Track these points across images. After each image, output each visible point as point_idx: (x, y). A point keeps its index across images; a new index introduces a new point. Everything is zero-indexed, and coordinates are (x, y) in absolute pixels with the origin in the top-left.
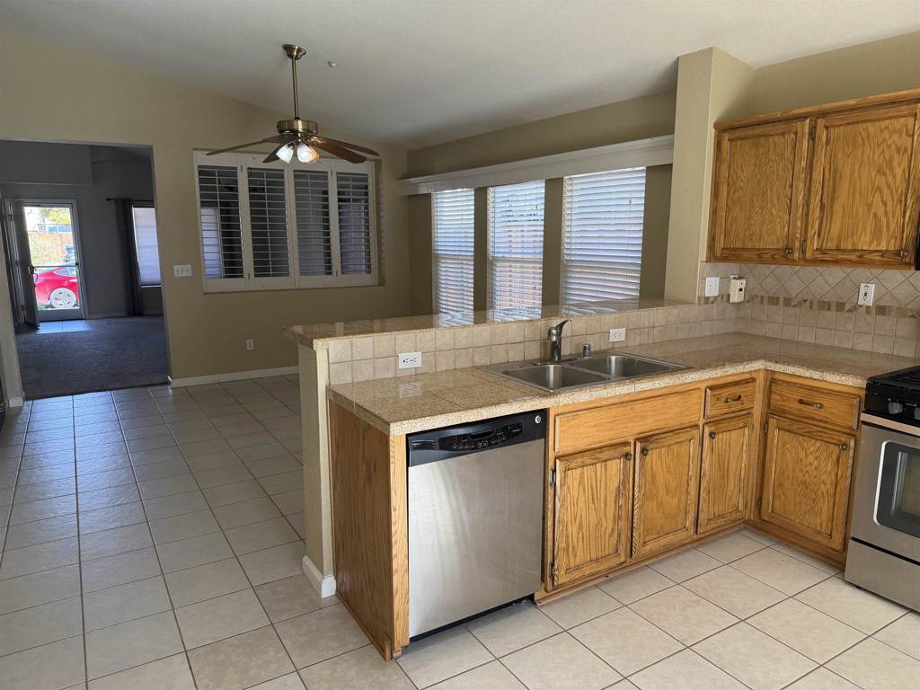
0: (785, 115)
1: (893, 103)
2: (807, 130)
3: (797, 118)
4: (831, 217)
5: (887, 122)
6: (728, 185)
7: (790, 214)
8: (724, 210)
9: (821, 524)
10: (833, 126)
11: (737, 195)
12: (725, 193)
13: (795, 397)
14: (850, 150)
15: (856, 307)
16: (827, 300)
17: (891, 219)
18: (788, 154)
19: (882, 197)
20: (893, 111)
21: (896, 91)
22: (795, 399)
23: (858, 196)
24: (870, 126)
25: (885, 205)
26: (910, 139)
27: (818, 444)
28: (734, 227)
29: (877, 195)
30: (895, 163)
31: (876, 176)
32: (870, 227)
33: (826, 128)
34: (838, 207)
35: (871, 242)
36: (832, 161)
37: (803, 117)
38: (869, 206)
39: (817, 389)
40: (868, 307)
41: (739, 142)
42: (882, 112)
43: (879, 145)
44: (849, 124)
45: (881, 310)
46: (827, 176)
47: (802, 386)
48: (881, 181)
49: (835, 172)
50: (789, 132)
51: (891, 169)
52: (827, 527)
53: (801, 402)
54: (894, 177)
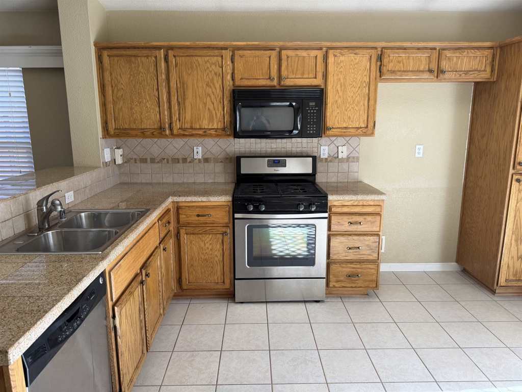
0: (147, 45)
1: (209, 48)
2: (163, 56)
3: (154, 48)
4: (185, 110)
5: (208, 58)
6: (112, 86)
7: (159, 107)
8: (112, 103)
9: (218, 278)
10: (178, 56)
11: (120, 94)
12: (111, 92)
13: (194, 214)
14: (190, 71)
15: (193, 160)
16: (176, 157)
17: (217, 112)
18: (152, 69)
19: (211, 99)
20: (210, 52)
21: (210, 41)
22: (194, 215)
23: (198, 98)
24: (199, 59)
25: (213, 104)
26: (221, 69)
27: (211, 236)
28: (121, 114)
29: (208, 98)
30: (215, 81)
31: (206, 88)
32: (207, 115)
33: (175, 56)
34: (188, 103)
35: (209, 124)
36: (180, 77)
37: (159, 48)
38: (205, 104)
39: (206, 207)
40: (199, 159)
41: (116, 59)
42: (204, 52)
43: (205, 70)
44: (187, 56)
45: (206, 160)
46: (178, 85)
47: (197, 207)
48: (209, 90)
49: (183, 84)
50: (151, 56)
51: (214, 84)
52: (221, 279)
53: (198, 216)
54: (215, 88)
